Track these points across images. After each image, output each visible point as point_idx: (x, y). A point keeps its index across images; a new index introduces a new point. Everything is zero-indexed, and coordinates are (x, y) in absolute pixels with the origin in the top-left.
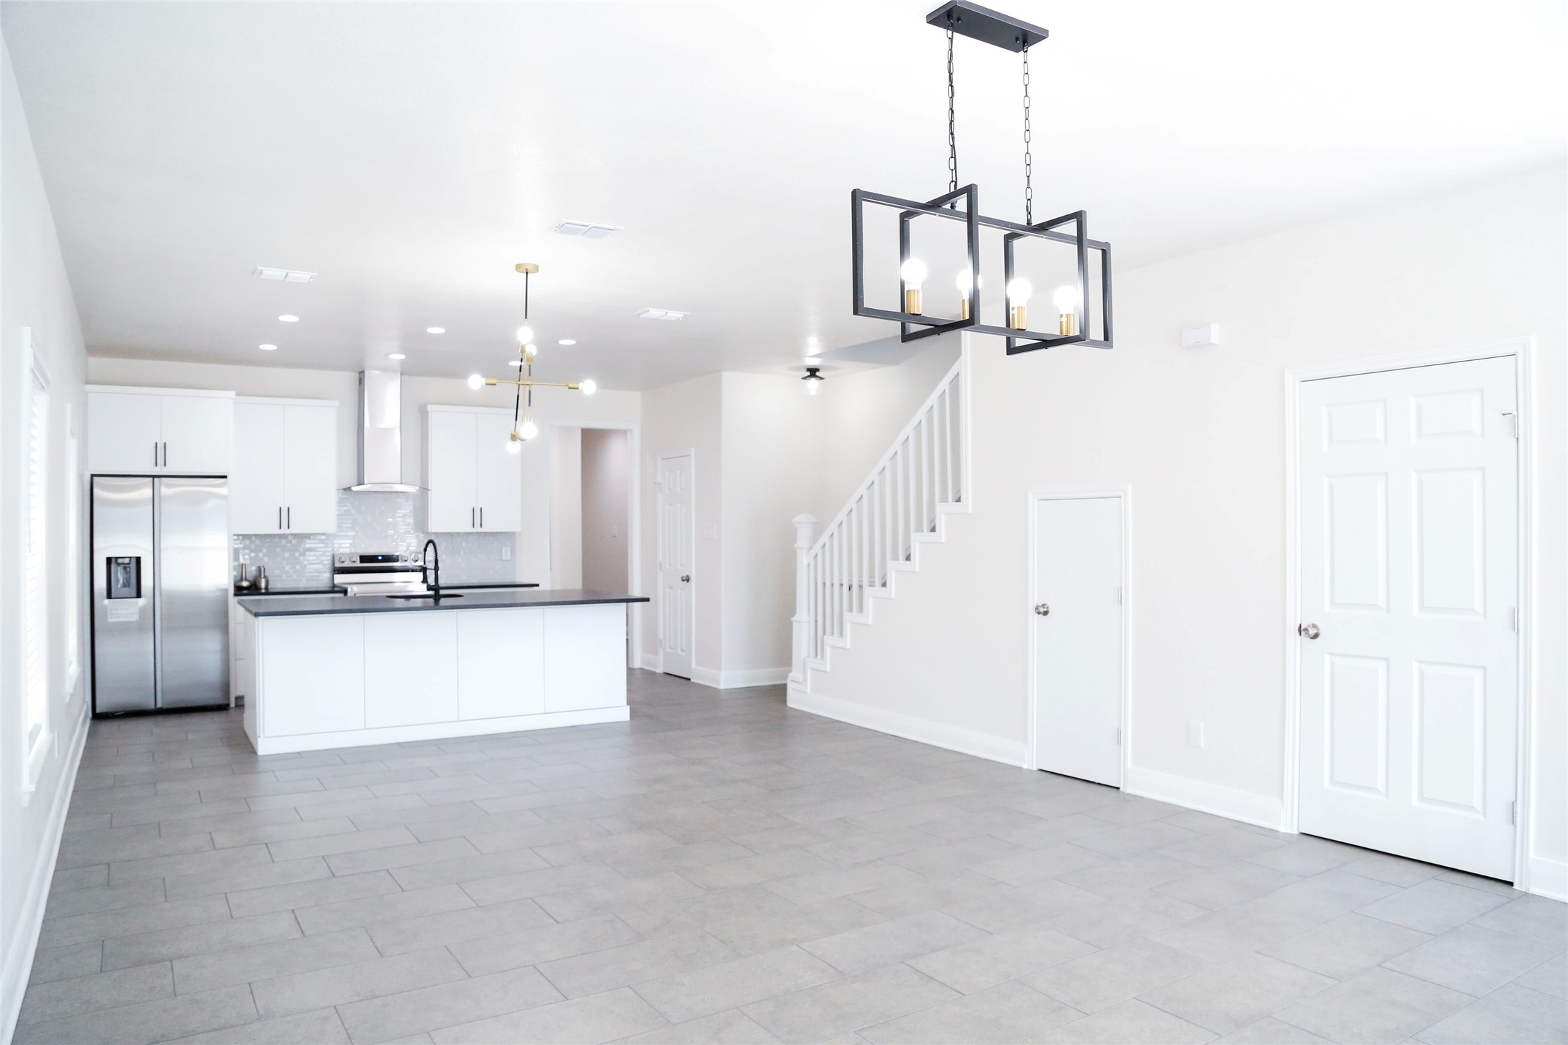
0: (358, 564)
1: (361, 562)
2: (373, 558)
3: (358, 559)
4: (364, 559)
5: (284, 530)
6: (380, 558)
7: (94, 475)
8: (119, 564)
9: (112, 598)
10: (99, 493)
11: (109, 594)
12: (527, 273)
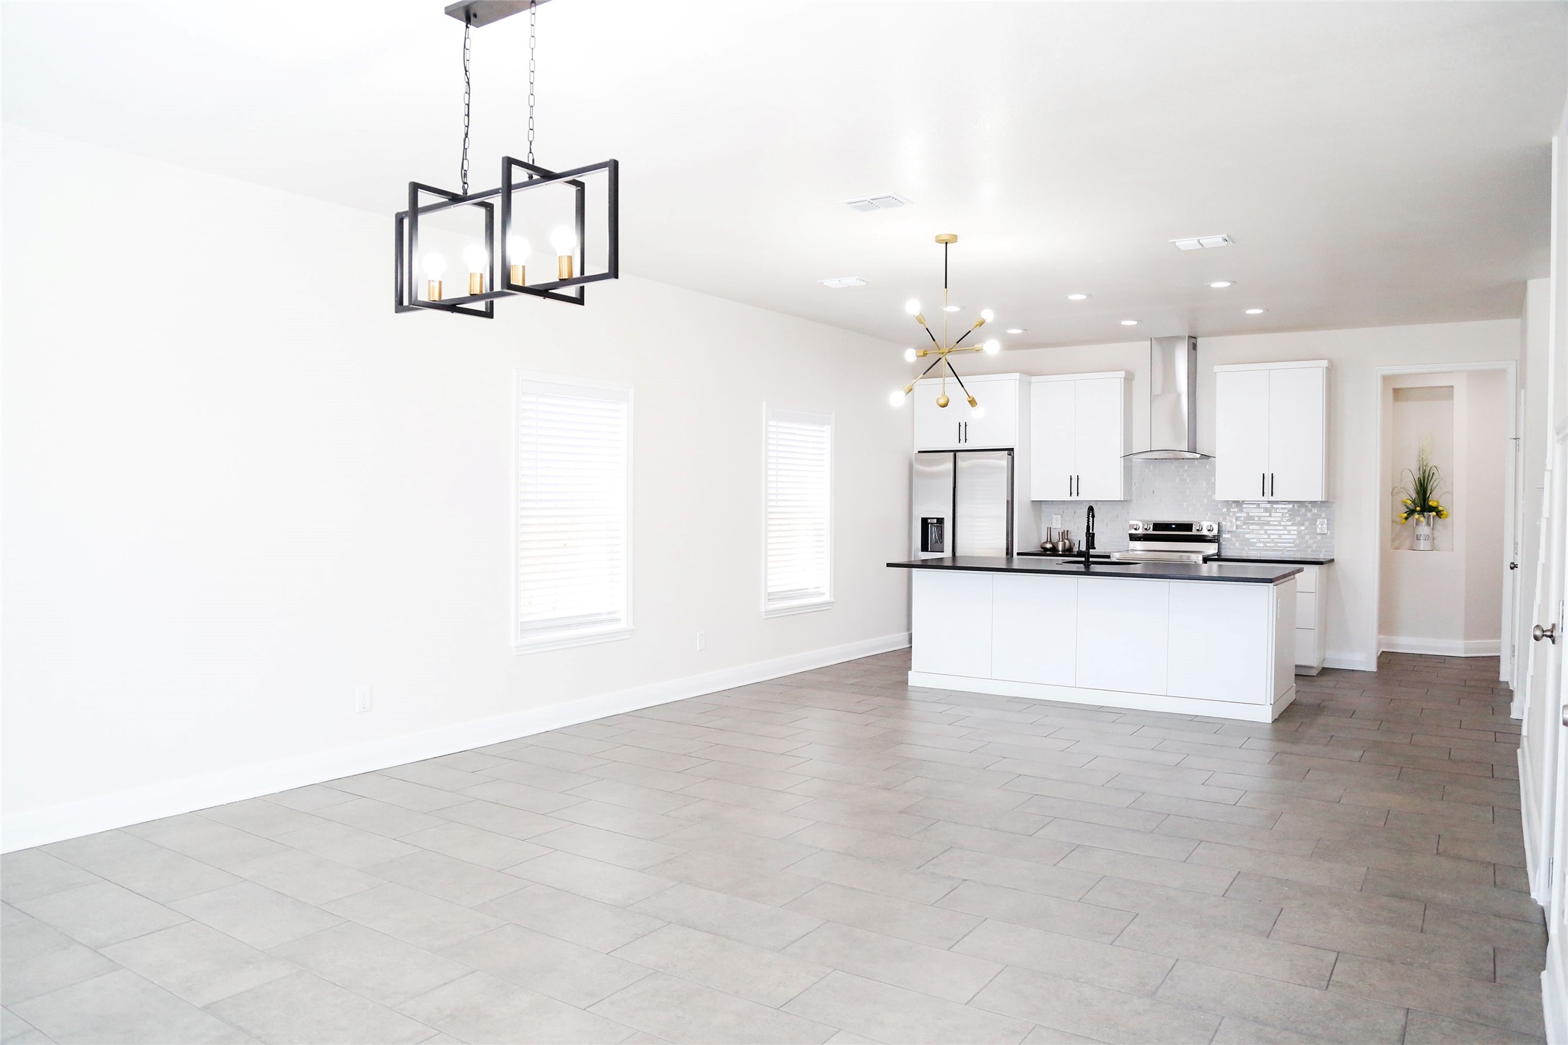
0: (1151, 532)
1: (1154, 530)
2: (1166, 526)
3: (1152, 527)
4: (1157, 526)
5: (1074, 497)
6: (1173, 526)
7: (919, 452)
8: (932, 524)
9: (927, 551)
10: (917, 467)
11: (925, 548)
12: (946, 243)
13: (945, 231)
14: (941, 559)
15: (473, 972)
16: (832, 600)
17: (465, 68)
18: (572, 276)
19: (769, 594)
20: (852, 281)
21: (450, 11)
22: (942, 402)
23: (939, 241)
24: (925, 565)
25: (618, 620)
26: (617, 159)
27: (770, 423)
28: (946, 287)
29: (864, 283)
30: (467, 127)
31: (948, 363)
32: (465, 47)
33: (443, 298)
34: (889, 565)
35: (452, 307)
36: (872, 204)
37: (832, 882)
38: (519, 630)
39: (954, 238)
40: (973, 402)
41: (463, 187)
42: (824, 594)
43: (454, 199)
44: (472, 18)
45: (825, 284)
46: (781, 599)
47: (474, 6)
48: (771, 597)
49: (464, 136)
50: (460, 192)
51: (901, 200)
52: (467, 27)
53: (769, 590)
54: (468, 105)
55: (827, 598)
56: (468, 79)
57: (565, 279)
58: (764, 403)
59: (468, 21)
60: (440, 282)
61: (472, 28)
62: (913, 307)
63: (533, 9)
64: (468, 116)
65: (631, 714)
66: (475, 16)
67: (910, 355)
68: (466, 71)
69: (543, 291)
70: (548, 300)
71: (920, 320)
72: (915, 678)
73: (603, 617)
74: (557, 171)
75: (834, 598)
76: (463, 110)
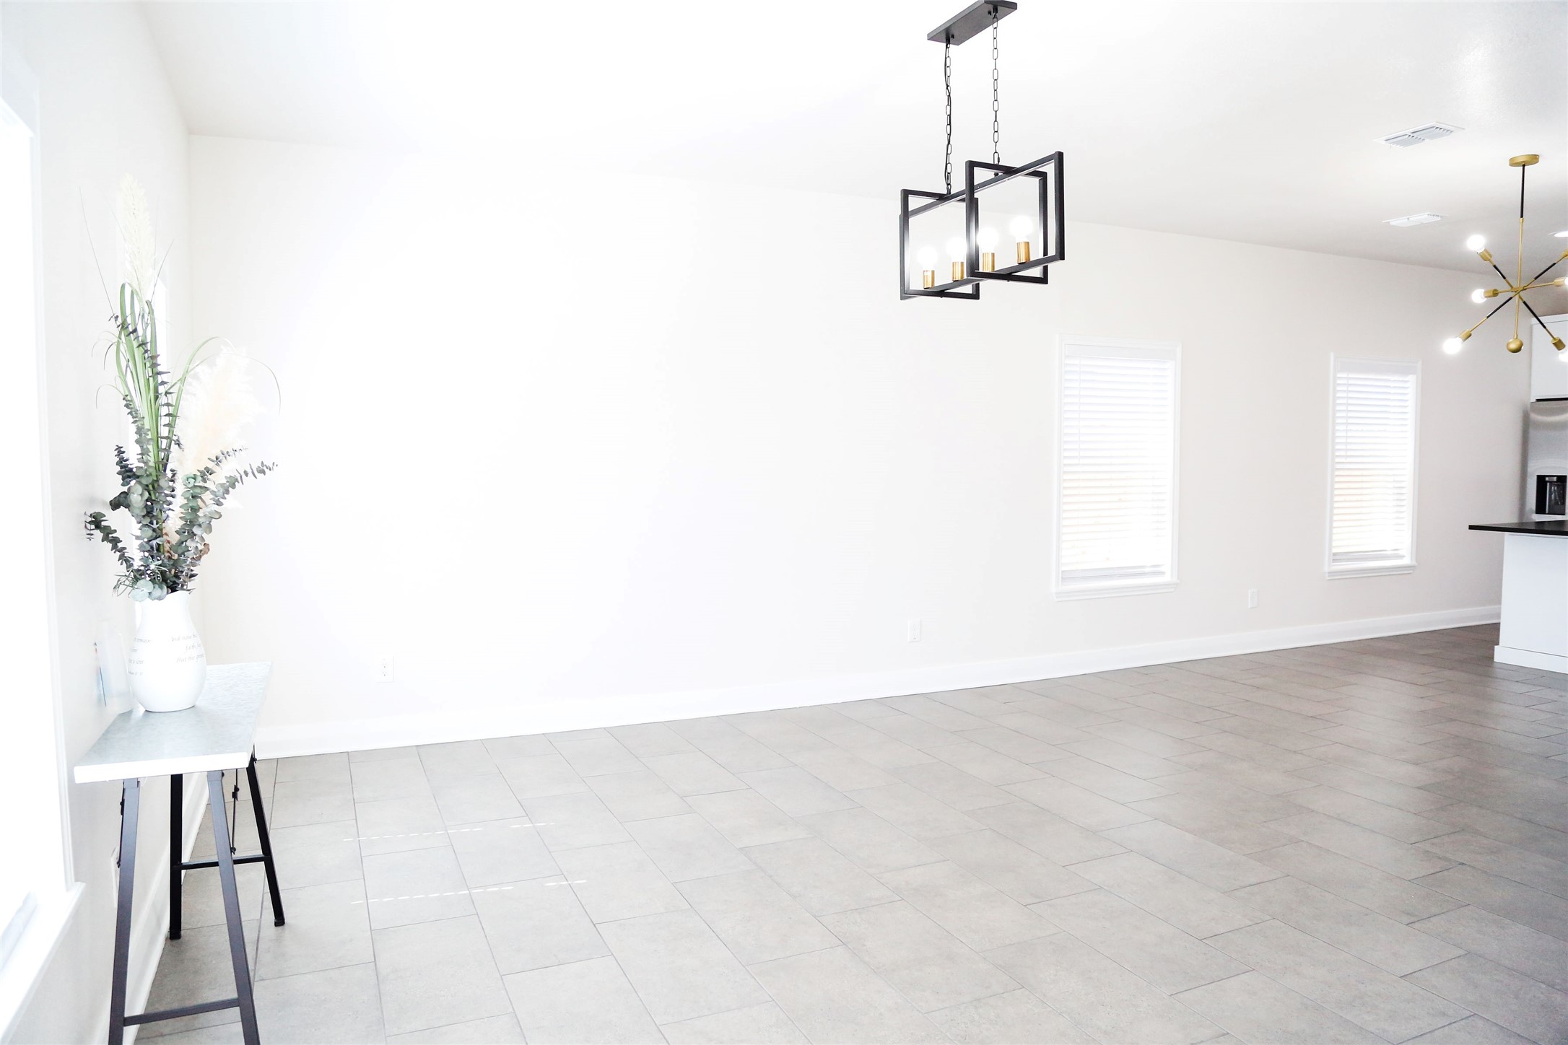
7: (1538, 400)
8: (1551, 482)
9: (1545, 513)
10: (1534, 416)
11: (1540, 509)
12: (1524, 166)
13: (1522, 152)
14: (1562, 522)
15: (945, 861)
16: (1414, 563)
17: (947, 85)
18: (1029, 260)
19: (1335, 554)
20: (1424, 217)
21: (933, 37)
22: (1513, 346)
23: (1513, 163)
24: (1540, 529)
25: (1163, 573)
26: (1062, 151)
27: (1339, 375)
28: (1522, 216)
29: (1439, 219)
30: (950, 135)
31: (1524, 303)
32: (946, 65)
33: (936, 285)
34: (1471, 527)
35: (942, 293)
36: (1415, 137)
37: (1309, 841)
38: (1060, 577)
39: (1534, 159)
40: (1559, 345)
41: (948, 188)
42: (1404, 556)
43: (942, 198)
44: (951, 39)
45: (1392, 223)
46: (1349, 560)
47: (952, 29)
48: (1336, 557)
49: (947, 143)
50: (945, 192)
51: (1447, 127)
52: (947, 47)
53: (1334, 551)
54: (950, 115)
55: (1407, 561)
56: (949, 93)
57: (1023, 263)
58: (1332, 355)
59: (948, 42)
60: (933, 272)
61: (952, 47)
62: (1476, 243)
63: (995, 25)
64: (950, 124)
65: (1171, 665)
66: (953, 37)
67: (1478, 296)
68: (948, 86)
69: (1008, 276)
70: (1011, 282)
71: (1485, 257)
72: (1502, 654)
73: (1147, 570)
74: (1018, 166)
75: (1417, 562)
76: (945, 121)
